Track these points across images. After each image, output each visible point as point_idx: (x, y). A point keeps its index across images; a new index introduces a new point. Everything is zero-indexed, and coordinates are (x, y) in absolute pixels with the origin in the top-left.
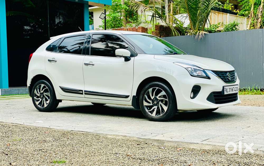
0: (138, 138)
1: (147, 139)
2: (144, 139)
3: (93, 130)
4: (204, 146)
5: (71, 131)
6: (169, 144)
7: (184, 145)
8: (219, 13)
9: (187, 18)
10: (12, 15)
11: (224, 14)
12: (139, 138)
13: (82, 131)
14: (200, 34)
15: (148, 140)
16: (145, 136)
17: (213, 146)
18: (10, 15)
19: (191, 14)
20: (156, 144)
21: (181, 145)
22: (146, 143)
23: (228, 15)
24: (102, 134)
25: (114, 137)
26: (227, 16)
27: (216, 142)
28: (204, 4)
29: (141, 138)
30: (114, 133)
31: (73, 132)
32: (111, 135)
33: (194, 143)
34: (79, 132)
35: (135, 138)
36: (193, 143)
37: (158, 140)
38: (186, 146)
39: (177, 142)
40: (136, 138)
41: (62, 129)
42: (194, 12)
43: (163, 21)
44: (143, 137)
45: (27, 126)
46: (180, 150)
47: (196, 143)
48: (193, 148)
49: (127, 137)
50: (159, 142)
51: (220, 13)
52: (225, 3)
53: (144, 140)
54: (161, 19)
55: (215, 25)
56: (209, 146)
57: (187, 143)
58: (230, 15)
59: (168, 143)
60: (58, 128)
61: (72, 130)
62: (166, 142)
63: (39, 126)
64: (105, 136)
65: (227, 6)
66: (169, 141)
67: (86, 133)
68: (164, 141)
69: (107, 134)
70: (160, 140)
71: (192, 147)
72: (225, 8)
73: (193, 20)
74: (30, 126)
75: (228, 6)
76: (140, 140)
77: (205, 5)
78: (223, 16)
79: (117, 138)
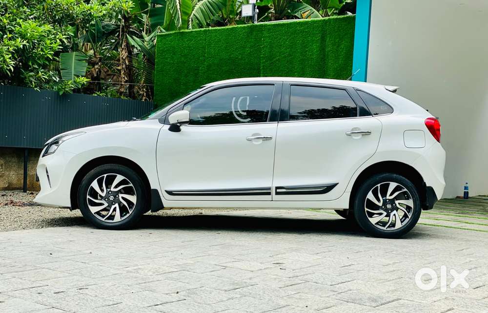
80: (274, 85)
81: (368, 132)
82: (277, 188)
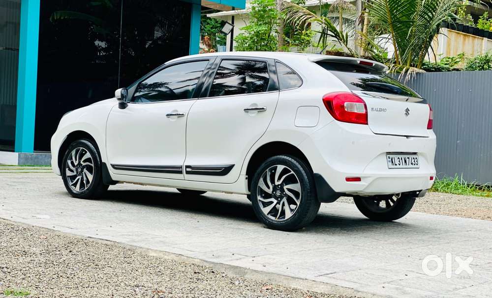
0: (202, 260)
1: (217, 264)
2: (213, 263)
3: (128, 240)
4: (315, 286)
5: (87, 239)
6: (255, 277)
7: (280, 282)
8: (467, 35)
9: (390, 40)
10: (66, 17)
11: (476, 39)
12: (205, 261)
13: (107, 240)
14: (409, 72)
15: (218, 266)
16: (218, 257)
17: (332, 287)
18: (62, 18)
19: (398, 33)
20: (231, 274)
21: (276, 281)
22: (213, 272)
23: (484, 40)
24: (141, 248)
25: (161, 255)
26: (482, 42)
27: (345, 280)
28: (424, 17)
29: (206, 262)
30: (164, 249)
31: (91, 240)
32: (156, 251)
33: (301, 279)
34: (100, 241)
35: (196, 260)
36: (298, 278)
37: (237, 267)
38: (285, 283)
39: (269, 273)
40: (198, 260)
41: (73, 233)
42: (404, 30)
43: (342, 44)
44: (210, 260)
45: (13, 223)
46: (267, 289)
47: (303, 279)
48: (296, 287)
49: (183, 257)
50: (237, 270)
51: (469, 36)
52: (480, 17)
53: (211, 265)
54: (338, 39)
55: (451, 57)
56: (326, 287)
57: (287, 277)
58: (488, 40)
59: (253, 275)
60: (68, 231)
61: (90, 236)
62: (249, 271)
63: (34, 225)
64: (144, 251)
65: (483, 24)
66: (255, 271)
67: (112, 243)
68: (246, 270)
69: (148, 249)
70: (240, 268)
71: (294, 285)
72: (479, 26)
73: (401, 45)
74: (20, 223)
75: (486, 24)
76: (205, 264)
77: (425, 19)
78: (473, 43)
79: (166, 257)
80: (209, 60)
81: (263, 109)
82: (187, 167)
